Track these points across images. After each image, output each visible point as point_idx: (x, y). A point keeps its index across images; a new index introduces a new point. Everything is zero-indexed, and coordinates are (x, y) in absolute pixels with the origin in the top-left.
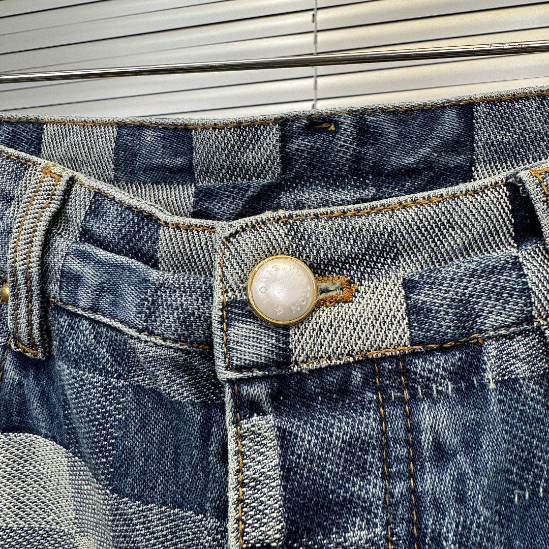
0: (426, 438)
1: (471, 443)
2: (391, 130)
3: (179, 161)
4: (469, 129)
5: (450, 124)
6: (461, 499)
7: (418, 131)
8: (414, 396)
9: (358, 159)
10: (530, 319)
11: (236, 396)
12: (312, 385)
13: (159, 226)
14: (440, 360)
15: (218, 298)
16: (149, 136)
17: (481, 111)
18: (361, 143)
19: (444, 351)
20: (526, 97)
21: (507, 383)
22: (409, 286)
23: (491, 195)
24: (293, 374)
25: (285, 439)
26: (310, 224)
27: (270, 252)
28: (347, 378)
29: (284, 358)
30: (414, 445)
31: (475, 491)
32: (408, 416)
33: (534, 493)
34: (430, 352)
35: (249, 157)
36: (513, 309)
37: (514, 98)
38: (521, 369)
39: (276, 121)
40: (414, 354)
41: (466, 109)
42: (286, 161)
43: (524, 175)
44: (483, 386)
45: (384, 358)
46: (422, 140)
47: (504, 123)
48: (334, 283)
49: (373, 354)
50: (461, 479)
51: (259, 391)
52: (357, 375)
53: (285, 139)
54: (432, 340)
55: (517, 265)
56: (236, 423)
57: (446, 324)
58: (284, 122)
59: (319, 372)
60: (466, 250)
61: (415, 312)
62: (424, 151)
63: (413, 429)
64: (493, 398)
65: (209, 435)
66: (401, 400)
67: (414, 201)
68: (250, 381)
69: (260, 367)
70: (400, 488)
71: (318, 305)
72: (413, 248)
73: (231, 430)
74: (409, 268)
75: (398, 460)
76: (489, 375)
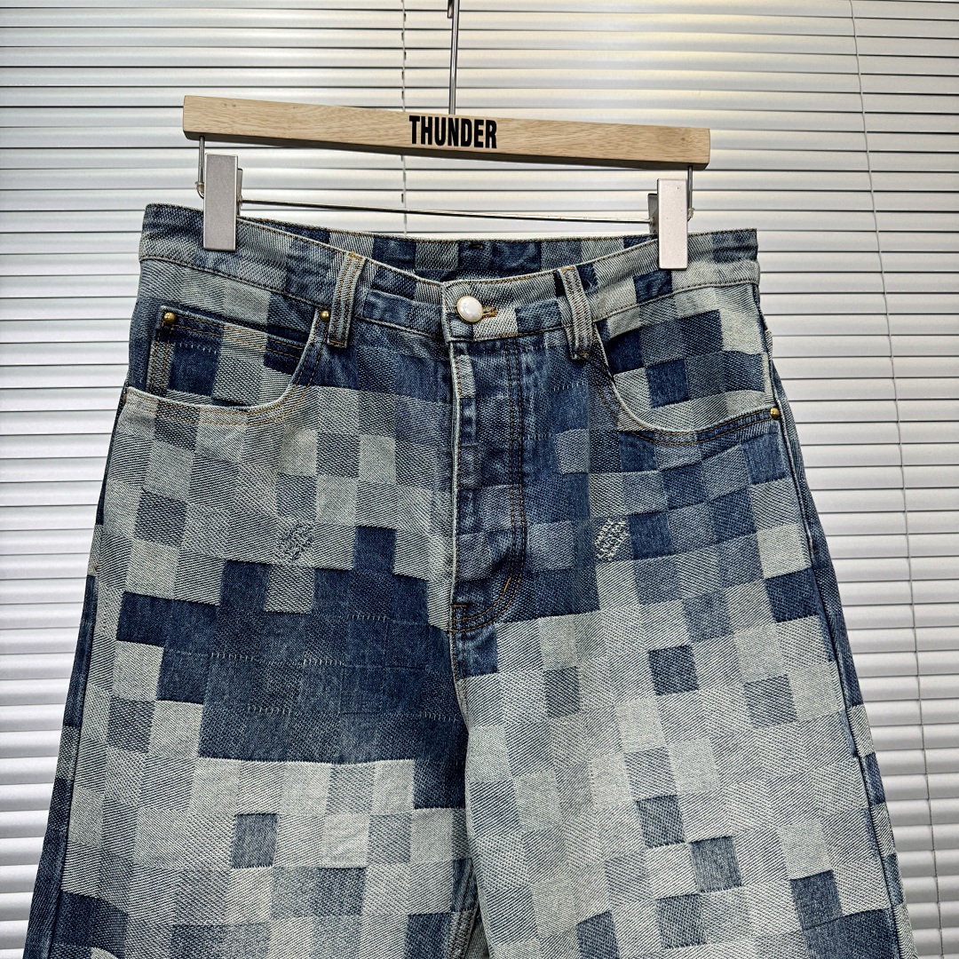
0: (524, 366)
1: (539, 368)
2: (506, 249)
3: (408, 257)
4: (540, 252)
5: (532, 249)
6: (536, 386)
7: (518, 252)
8: (519, 352)
9: (492, 262)
10: (560, 324)
11: (455, 347)
12: (482, 346)
13: (416, 282)
14: (528, 338)
15: (445, 311)
16: (392, 244)
17: (544, 245)
18: (494, 256)
19: (531, 335)
20: (562, 240)
21: (552, 348)
22: (517, 311)
23: (548, 277)
24: (475, 342)
25: (474, 365)
26: (479, 286)
27: (464, 295)
28: (494, 345)
29: (471, 335)
30: (520, 369)
31: (541, 384)
32: (517, 359)
33: (561, 388)
34: (526, 336)
35: (444, 257)
36: (554, 320)
37: (558, 241)
38: (557, 342)
39: (456, 242)
40: (519, 336)
41: (538, 243)
42: (461, 261)
43: (559, 270)
44: (544, 348)
45: (508, 338)
46: (520, 256)
47: (553, 252)
48: (488, 309)
49: (504, 336)
50: (536, 379)
51: (463, 346)
52: (498, 343)
53: (460, 251)
54: (526, 331)
55: (556, 304)
56: (455, 357)
57: (531, 325)
58: (460, 243)
59: (484, 341)
60: (538, 298)
61: (519, 320)
62: (521, 261)
63: (519, 363)
64: (547, 352)
65: (437, 371)
66: (514, 353)
67: (519, 278)
68: (460, 342)
69: (464, 337)
70: (515, 383)
71: (482, 318)
72: (518, 297)
73: (453, 361)
74: (517, 304)
75: (514, 374)
76: (546, 344)
